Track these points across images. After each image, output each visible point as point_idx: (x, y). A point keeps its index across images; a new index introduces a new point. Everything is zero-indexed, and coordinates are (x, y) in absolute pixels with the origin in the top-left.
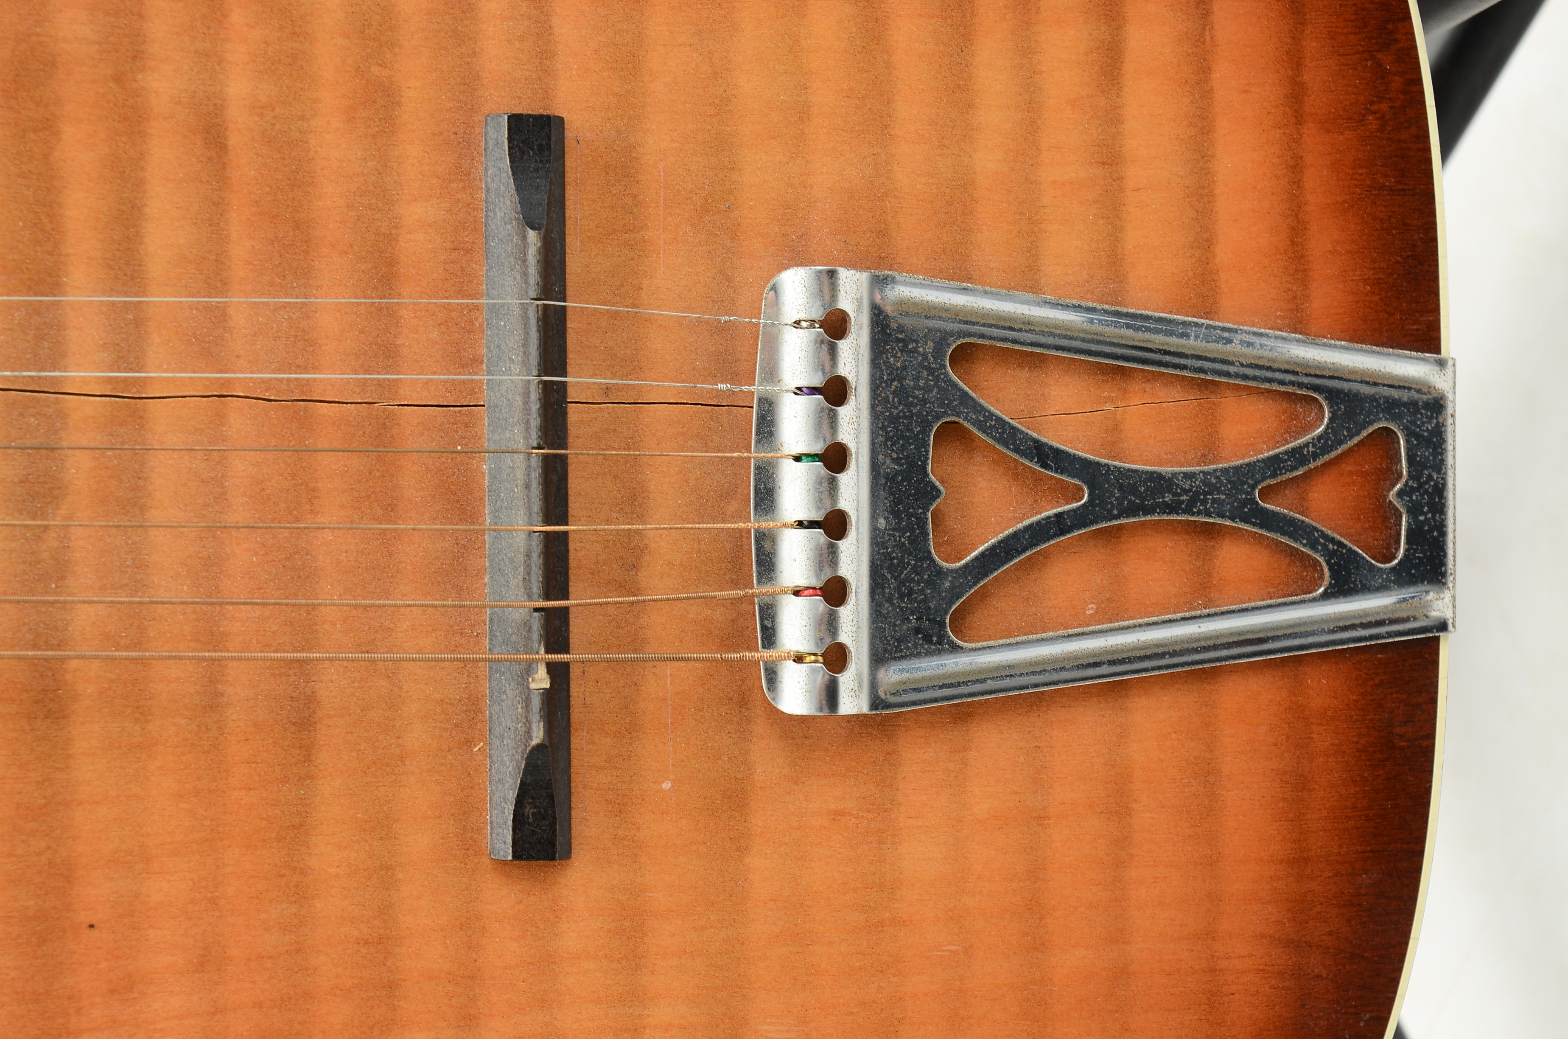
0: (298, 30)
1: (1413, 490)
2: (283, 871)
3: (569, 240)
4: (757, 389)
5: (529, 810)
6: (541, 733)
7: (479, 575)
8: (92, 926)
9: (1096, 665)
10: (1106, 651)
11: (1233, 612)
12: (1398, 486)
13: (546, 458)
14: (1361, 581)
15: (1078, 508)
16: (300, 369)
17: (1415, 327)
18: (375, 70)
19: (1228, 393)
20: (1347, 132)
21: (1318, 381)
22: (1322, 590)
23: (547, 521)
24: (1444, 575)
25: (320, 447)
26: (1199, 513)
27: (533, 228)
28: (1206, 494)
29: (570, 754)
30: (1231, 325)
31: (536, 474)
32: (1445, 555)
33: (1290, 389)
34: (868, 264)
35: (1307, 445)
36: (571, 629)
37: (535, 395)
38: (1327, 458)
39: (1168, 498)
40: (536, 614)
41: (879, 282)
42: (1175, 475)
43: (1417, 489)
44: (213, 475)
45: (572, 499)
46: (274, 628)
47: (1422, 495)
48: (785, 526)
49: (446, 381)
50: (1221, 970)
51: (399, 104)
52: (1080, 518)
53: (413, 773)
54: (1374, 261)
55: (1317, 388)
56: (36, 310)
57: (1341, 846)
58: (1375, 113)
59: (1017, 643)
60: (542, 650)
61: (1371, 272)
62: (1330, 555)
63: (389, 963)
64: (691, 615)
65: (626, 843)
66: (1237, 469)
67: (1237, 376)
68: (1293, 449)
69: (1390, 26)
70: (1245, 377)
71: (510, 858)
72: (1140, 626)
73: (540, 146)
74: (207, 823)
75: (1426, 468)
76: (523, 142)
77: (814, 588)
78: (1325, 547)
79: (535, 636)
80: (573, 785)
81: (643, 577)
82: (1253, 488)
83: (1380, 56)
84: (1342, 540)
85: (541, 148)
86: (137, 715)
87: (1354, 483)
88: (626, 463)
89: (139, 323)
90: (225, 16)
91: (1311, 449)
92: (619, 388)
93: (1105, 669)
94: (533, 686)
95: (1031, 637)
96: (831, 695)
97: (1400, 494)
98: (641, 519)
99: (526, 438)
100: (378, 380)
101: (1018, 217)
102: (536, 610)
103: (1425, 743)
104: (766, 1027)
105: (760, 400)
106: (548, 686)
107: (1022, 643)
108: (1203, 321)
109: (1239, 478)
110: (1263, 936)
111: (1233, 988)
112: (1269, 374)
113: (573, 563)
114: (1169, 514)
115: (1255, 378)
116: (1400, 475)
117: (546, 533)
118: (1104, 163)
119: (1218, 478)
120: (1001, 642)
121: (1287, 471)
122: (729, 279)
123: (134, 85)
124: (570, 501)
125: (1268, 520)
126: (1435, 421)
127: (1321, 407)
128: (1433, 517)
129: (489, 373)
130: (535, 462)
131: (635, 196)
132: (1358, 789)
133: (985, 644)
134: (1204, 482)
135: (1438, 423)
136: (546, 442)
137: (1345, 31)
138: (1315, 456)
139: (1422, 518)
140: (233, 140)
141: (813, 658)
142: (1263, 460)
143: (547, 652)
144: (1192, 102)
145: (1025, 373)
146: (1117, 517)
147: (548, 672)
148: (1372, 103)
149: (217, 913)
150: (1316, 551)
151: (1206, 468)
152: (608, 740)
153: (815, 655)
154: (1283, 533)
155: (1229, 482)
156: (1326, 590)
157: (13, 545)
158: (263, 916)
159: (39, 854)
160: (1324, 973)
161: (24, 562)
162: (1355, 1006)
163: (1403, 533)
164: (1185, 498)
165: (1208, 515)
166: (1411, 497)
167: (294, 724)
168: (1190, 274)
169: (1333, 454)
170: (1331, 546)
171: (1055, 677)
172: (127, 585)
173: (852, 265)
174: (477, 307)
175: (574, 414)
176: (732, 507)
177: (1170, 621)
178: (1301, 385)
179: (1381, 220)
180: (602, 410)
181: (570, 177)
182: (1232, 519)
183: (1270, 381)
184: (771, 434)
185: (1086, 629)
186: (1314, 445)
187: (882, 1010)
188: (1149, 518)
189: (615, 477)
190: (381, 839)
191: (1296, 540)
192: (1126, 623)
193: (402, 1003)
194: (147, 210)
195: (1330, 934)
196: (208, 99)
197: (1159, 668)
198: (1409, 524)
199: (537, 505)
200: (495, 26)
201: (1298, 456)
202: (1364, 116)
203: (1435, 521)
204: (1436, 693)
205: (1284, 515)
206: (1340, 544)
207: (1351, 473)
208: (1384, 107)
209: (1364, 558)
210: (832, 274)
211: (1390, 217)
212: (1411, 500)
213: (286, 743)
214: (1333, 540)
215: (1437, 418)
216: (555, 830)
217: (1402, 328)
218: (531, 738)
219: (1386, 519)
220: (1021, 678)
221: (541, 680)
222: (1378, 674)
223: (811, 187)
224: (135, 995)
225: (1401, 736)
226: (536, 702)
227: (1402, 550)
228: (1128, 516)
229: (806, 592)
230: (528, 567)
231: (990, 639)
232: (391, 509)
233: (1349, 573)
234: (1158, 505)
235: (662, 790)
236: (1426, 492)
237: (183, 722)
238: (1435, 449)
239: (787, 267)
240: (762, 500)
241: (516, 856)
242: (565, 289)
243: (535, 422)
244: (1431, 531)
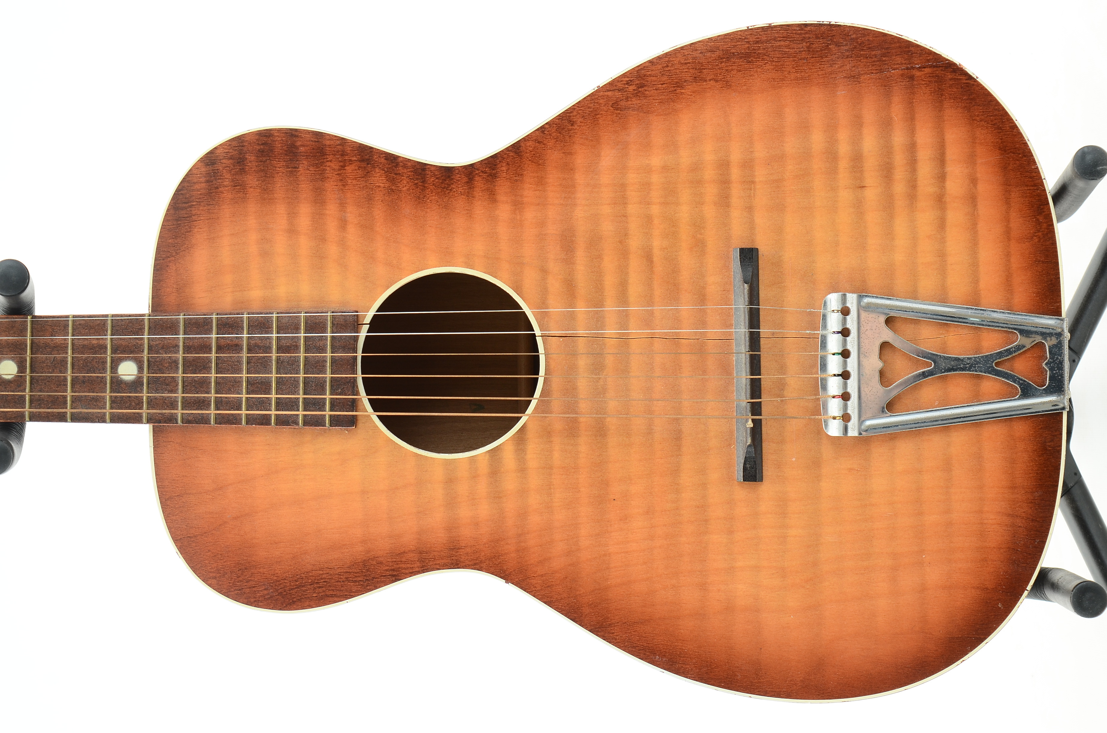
0: (675, 225)
1: (1051, 362)
2: (672, 484)
3: (760, 286)
4: (820, 332)
5: (748, 466)
6: (750, 441)
7: (733, 393)
8: (614, 500)
9: (936, 421)
10: (940, 416)
11: (986, 403)
12: (1046, 361)
13: (751, 355)
14: (1032, 393)
15: (930, 369)
16: (676, 329)
17: (1052, 308)
18: (698, 236)
19: (984, 331)
20: (1026, 243)
21: (1016, 327)
22: (1018, 396)
23: (752, 374)
24: (1063, 391)
25: (682, 352)
26: (973, 371)
27: (746, 283)
28: (975, 364)
29: (762, 449)
30: (984, 309)
31: (748, 360)
32: (1064, 384)
33: (1006, 329)
34: (859, 291)
35: (1012, 348)
36: (762, 409)
37: (747, 335)
38: (1019, 352)
39: (962, 366)
40: (748, 404)
41: (860, 297)
42: (964, 358)
43: (1053, 362)
44: (649, 362)
45: (762, 368)
46: (669, 409)
47: (1055, 364)
48: (829, 375)
49: (722, 332)
50: (985, 523)
51: (706, 246)
52: (931, 373)
53: (712, 454)
54: (1036, 286)
55: (1015, 329)
56: (597, 312)
57: (1027, 483)
58: (1037, 236)
59: (909, 414)
60: (750, 415)
61: (1036, 289)
62: (1020, 385)
63: (705, 514)
64: (801, 405)
65: (781, 477)
66: (987, 356)
67: (986, 325)
68: (1007, 349)
69: (1042, 207)
70: (989, 326)
71: (742, 481)
72: (952, 408)
73: (750, 257)
74: (649, 469)
75: (1056, 355)
76: (744, 257)
77: (839, 396)
78: (1019, 381)
79: (748, 411)
80: (763, 459)
81: (785, 393)
82: (992, 362)
83: (1038, 217)
84: (1025, 379)
85: (750, 258)
86: (627, 436)
87: (1031, 361)
88: (779, 356)
89: (627, 316)
90: (652, 221)
91: (1013, 349)
92: (777, 333)
93: (940, 422)
94: (747, 426)
95: (914, 412)
96: (846, 429)
97: (1046, 364)
98: (784, 374)
99: (745, 349)
100: (700, 332)
101: (910, 274)
102: (748, 402)
103: (1058, 448)
104: (828, 538)
105: (821, 336)
106: (752, 426)
107: (911, 413)
108: (974, 307)
109: (987, 359)
110: (1000, 512)
111: (989, 530)
112: (998, 325)
113: (762, 389)
114: (962, 371)
115: (993, 326)
116: (1047, 358)
117: (752, 379)
118: (939, 256)
119: (979, 359)
120: (904, 413)
121: (1005, 356)
122: (813, 298)
123: (625, 244)
124: (761, 369)
125: (998, 373)
126: (1059, 339)
127: (1018, 335)
128: (1059, 372)
129: (735, 329)
130: (748, 357)
131: (781, 272)
132: (1034, 463)
133: (898, 414)
134: (975, 360)
135: (1060, 340)
136: (751, 350)
137: (1025, 209)
138: (1015, 352)
139: (1055, 372)
140: (655, 259)
141: (839, 418)
142: (996, 353)
143: (752, 415)
144: (970, 235)
145: (913, 326)
146: (944, 372)
147: (752, 422)
148: (1035, 233)
149: (652, 497)
150: (1016, 383)
151: (975, 356)
152: (775, 445)
153: (840, 417)
154: (1003, 378)
155: (984, 360)
156: (1019, 396)
157: (590, 384)
158: (666, 498)
159: (599, 477)
160: (1022, 525)
161: (593, 389)
162: (1033, 537)
163: (1048, 377)
164: (968, 366)
165: (976, 371)
166: (1050, 365)
167: (675, 439)
168: (971, 292)
169: (1022, 351)
170: (1021, 382)
171: (922, 425)
172: (624, 396)
173: (853, 292)
174: (731, 308)
175: (762, 341)
176: (814, 371)
177: (963, 407)
178: (1009, 328)
179: (1039, 272)
180: (771, 340)
181: (760, 266)
182: (985, 373)
183: (998, 327)
184: (825, 347)
185: (933, 409)
186: (1014, 348)
187: (867, 533)
188: (955, 372)
189: (776, 361)
190: (703, 475)
191: (1008, 380)
192: (947, 407)
193: (709, 526)
194: (629, 281)
195: (1024, 512)
196: (648, 247)
197: (959, 422)
198: (1050, 374)
199: (748, 370)
200: (736, 220)
201: (1009, 352)
202: (1032, 237)
203: (1060, 373)
204: (1062, 431)
205: (1004, 371)
206: (1024, 381)
207: (1029, 357)
208: (1040, 234)
209: (1033, 385)
210: (845, 295)
211: (1043, 271)
212: (1050, 366)
213: (673, 445)
214: (1022, 380)
215: (1060, 338)
216: (756, 472)
217: (1048, 308)
218: (747, 442)
219: (1042, 372)
220: (911, 425)
221: (750, 424)
222: (1040, 425)
223: (840, 267)
224: (628, 521)
225: (1049, 446)
226: (749, 431)
227: (1047, 383)
228: (948, 372)
229: (837, 397)
230: (746, 389)
231: (902, 412)
232: (704, 372)
233: (1028, 391)
234: (958, 368)
235: (793, 461)
236: (1056, 363)
237: (641, 438)
238: (1059, 348)
239: (830, 293)
240: (822, 368)
241: (744, 480)
242: (759, 302)
243: (748, 344)
244: (1058, 376)
